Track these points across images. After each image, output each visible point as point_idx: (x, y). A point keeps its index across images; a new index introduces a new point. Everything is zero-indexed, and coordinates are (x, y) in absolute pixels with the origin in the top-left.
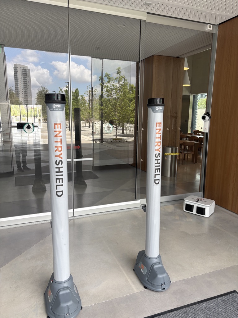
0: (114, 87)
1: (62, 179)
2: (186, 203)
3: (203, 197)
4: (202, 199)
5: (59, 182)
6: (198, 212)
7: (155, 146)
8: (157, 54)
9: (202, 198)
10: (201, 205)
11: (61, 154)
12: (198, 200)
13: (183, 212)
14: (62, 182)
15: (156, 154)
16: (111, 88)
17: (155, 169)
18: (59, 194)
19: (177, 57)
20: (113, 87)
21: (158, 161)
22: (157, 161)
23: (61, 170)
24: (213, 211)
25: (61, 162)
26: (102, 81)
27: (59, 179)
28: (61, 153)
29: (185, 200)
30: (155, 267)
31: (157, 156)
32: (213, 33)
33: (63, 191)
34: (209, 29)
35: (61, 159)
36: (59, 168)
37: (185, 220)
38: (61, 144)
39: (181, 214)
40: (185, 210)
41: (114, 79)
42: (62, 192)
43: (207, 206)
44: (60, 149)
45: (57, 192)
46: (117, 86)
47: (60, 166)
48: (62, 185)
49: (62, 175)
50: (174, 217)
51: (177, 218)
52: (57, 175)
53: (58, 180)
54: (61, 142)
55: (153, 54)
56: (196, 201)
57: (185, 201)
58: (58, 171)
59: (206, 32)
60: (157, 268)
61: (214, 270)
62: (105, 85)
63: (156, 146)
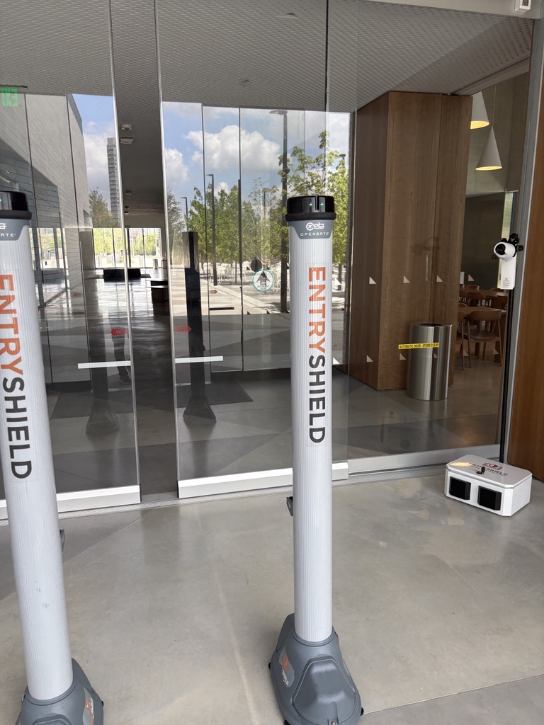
0: (312, 178)
1: (26, 429)
2: (450, 474)
3: (501, 460)
4: (495, 466)
5: (18, 438)
6: (481, 501)
7: (308, 335)
8: (398, 89)
9: (498, 464)
10: (491, 484)
11: (19, 360)
12: (483, 469)
13: (444, 498)
14: (27, 438)
15: (312, 358)
16: (307, 182)
17: (312, 400)
18: (22, 470)
19: (453, 94)
20: (309, 180)
21: (318, 378)
22: (315, 377)
23: (20, 404)
24: (525, 500)
25: (18, 384)
26: (285, 166)
27: (18, 430)
28: (16, 357)
29: (449, 468)
30: (317, 669)
31: (314, 362)
32: (534, 20)
33: (30, 462)
34: (522, 7)
35: (18, 375)
36: (15, 399)
37: (443, 523)
38: (16, 332)
39: (438, 505)
40: (448, 495)
41: (314, 159)
42: (29, 464)
43: (507, 486)
44: (12, 346)
45: (14, 464)
46: (318, 176)
47: (17, 392)
48: (27, 446)
49: (25, 419)
50: (415, 512)
51: (424, 514)
52: (9, 420)
53: (14, 433)
54: (14, 326)
55: (388, 90)
56: (478, 473)
57: (450, 470)
58: (12, 408)
59: (516, 18)
60: (320, 674)
61: (497, 683)
62: (290, 174)
63: (311, 334)
